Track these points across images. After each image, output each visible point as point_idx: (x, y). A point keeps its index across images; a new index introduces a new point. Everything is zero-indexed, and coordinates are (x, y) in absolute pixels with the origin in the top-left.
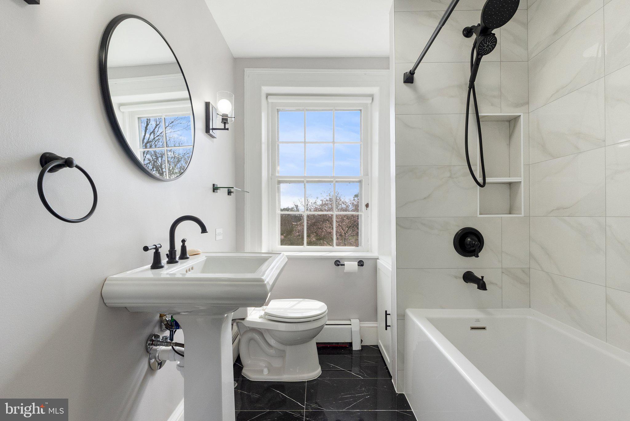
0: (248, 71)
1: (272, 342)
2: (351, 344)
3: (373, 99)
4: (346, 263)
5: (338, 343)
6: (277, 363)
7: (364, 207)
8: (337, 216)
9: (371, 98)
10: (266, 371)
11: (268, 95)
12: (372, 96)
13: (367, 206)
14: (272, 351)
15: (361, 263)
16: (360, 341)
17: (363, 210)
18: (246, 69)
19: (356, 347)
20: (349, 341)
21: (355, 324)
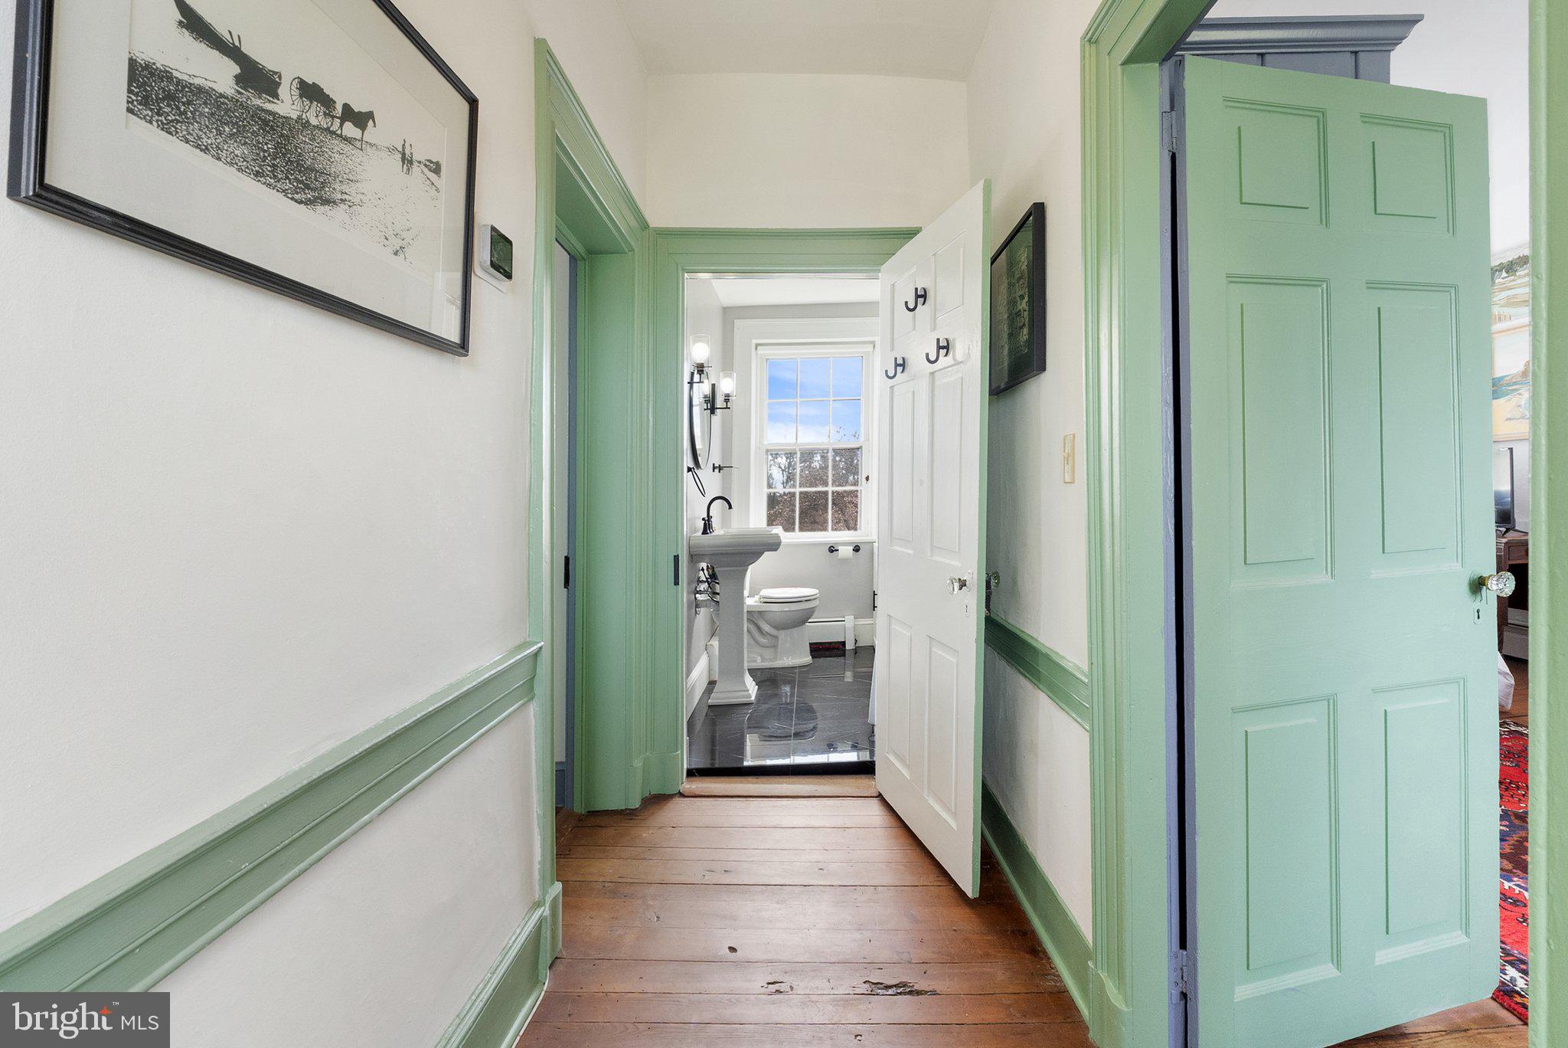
0: (739, 323)
1: (766, 628)
2: (843, 644)
3: (874, 346)
4: (840, 548)
5: (830, 643)
6: (768, 653)
7: (864, 480)
8: (833, 493)
9: (872, 346)
10: (759, 659)
11: (757, 345)
12: (873, 343)
13: (867, 479)
14: (763, 640)
15: (857, 549)
16: (854, 641)
17: (863, 484)
18: (735, 321)
19: (849, 646)
20: (841, 639)
21: (850, 621)
